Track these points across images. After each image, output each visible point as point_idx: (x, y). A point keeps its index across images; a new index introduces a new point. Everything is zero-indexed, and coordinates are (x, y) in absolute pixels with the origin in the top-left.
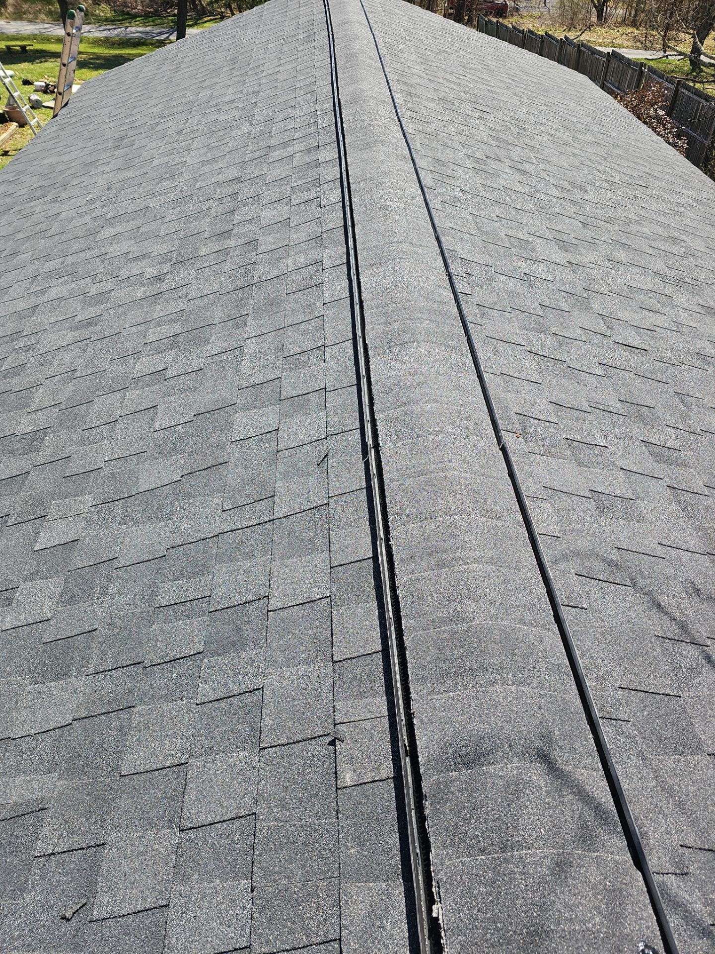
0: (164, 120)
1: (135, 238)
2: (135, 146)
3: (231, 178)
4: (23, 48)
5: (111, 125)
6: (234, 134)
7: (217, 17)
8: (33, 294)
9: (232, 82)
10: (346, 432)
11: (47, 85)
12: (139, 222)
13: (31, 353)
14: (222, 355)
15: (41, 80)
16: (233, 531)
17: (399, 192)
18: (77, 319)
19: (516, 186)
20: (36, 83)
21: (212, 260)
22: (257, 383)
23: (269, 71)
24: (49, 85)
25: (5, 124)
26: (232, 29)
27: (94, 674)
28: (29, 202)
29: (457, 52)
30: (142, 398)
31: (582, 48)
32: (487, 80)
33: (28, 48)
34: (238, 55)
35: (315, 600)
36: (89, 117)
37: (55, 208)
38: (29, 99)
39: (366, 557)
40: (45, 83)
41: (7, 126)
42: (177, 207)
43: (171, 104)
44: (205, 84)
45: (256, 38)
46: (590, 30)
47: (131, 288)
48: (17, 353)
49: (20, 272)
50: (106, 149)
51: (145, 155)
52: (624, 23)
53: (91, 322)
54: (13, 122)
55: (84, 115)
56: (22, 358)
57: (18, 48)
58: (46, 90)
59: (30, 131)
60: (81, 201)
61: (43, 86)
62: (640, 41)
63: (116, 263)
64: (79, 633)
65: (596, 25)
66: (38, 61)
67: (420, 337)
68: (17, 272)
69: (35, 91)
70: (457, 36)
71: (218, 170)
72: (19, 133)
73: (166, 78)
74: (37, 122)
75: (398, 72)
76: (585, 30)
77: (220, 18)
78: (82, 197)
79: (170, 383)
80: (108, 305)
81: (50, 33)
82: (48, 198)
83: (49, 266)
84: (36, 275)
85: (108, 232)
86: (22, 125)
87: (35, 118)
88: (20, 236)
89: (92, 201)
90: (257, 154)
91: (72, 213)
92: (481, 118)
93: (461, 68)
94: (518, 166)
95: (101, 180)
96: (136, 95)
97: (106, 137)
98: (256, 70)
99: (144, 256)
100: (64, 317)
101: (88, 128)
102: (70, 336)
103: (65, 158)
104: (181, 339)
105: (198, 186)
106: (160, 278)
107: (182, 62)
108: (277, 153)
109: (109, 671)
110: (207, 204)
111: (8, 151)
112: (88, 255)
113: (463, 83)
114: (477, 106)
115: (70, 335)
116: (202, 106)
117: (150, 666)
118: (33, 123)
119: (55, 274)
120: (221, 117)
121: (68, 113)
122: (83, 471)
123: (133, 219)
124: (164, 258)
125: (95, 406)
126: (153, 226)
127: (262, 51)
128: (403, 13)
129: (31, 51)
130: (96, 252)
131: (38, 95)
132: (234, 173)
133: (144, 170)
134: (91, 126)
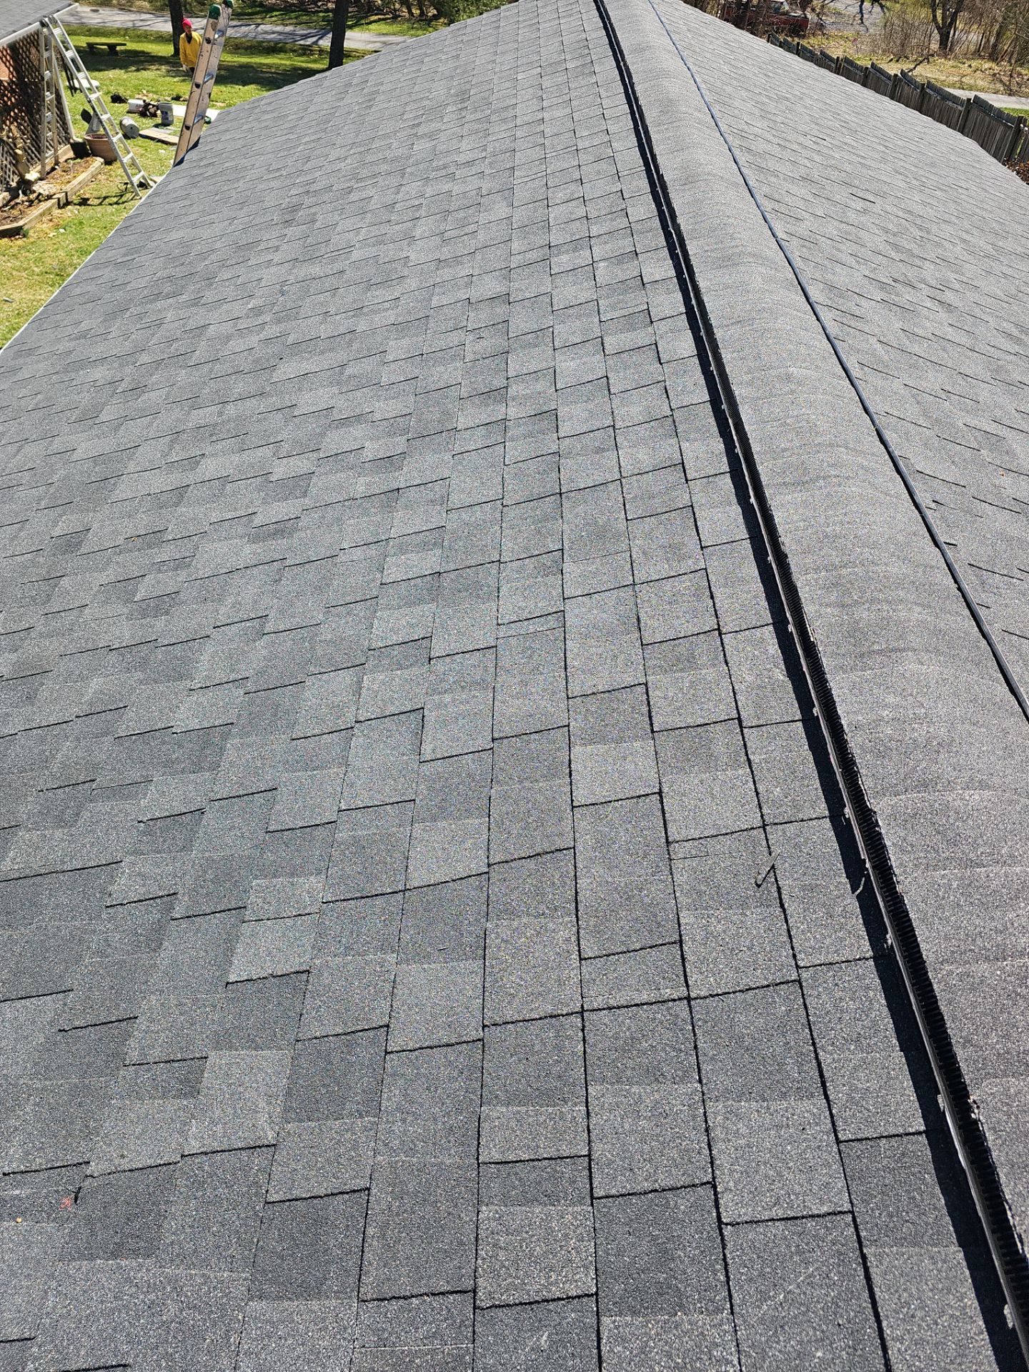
0: (360, 185)
1: (338, 383)
2: (318, 225)
3: (490, 294)
4: (112, 47)
5: (272, 184)
6: (483, 218)
7: (387, 16)
8: (176, 464)
9: (465, 131)
10: (802, 821)
11: (147, 105)
12: (342, 356)
13: (183, 575)
14: (526, 623)
15: (137, 96)
16: (610, 1009)
17: (803, 350)
18: (258, 520)
19: (950, 333)
20: (131, 101)
21: (479, 437)
22: (601, 688)
23: (525, 118)
24: (150, 104)
25: (85, 159)
26: (450, 45)
27: (378, 1300)
28: (151, 302)
29: (801, 98)
30: (392, 691)
31: (928, 90)
32: (853, 147)
33: (118, 48)
34: (468, 86)
35: (818, 1216)
36: (235, 168)
37: (198, 317)
38: (121, 123)
39: (911, 1130)
40: (144, 101)
41: (87, 161)
42: (403, 337)
43: (369, 158)
44: (421, 131)
45: (494, 61)
46: (928, 62)
47: (343, 475)
48: (160, 571)
49: (151, 424)
50: (270, 225)
51: (337, 241)
52: (977, 54)
53: (281, 529)
54: (97, 156)
55: (226, 165)
56: (169, 582)
57: (106, 47)
58: (145, 112)
59: (121, 171)
60: (237, 309)
61: (140, 106)
62: (1001, 81)
63: (312, 426)
64: (335, 1191)
65: (938, 55)
66: (134, 68)
67: (914, 640)
68: (146, 421)
69: (128, 112)
70: (793, 73)
71: (466, 279)
72: (105, 174)
73: (352, 116)
74: (132, 158)
75: (736, 131)
76: (921, 62)
77: (392, 18)
78: (240, 302)
79: (439, 666)
80: (307, 502)
81: (148, 28)
82: (184, 298)
83: (198, 417)
84: (178, 430)
85: (288, 369)
86: (108, 162)
87: (128, 152)
88: (145, 358)
89: (257, 311)
90: (528, 255)
91: (227, 328)
92: (865, 211)
93: (813, 126)
94: (939, 296)
95: (269, 276)
96: (307, 139)
97: (267, 204)
98: (505, 115)
99: (359, 418)
100: (233, 514)
101: (236, 185)
102: (249, 552)
103: (206, 233)
104: (446, 581)
105: (434, 303)
106: (390, 462)
107: (377, 92)
108: (565, 258)
109: (405, 1298)
110: (455, 338)
111: (88, 199)
112: (263, 405)
113: (825, 150)
114: (854, 191)
115: (248, 549)
116: (421, 166)
117: (490, 1307)
118: (126, 159)
119: (208, 432)
120: (457, 189)
121: (201, 159)
122: (301, 824)
123: (331, 350)
124: (394, 426)
125: (307, 694)
126: (367, 366)
127: (507, 85)
128: (713, 35)
129: (122, 52)
130: (274, 401)
131: (133, 118)
132: (492, 286)
133: (338, 266)
134: (241, 184)
